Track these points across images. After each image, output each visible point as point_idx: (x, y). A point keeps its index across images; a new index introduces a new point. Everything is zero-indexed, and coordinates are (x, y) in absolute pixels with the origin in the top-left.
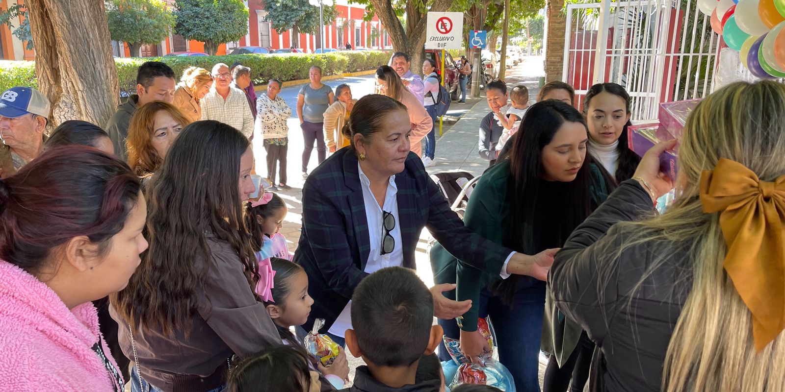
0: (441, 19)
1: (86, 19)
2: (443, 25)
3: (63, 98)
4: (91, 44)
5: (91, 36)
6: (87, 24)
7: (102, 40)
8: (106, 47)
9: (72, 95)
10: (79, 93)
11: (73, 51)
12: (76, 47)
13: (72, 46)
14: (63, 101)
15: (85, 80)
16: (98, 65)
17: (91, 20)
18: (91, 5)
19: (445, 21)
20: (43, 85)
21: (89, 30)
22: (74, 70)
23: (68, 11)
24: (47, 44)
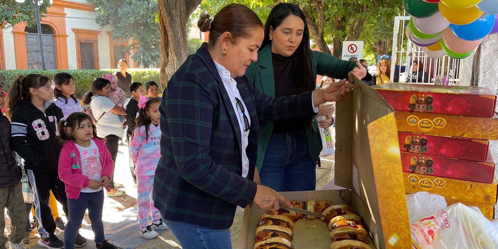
0: (351, 45)
1: (179, 34)
2: (352, 48)
3: (169, 63)
4: (180, 43)
5: (181, 41)
6: (180, 36)
7: (184, 43)
8: (185, 45)
9: (172, 62)
10: (175, 61)
11: (174, 45)
12: (175, 44)
13: (174, 44)
14: (169, 64)
15: (177, 56)
16: (182, 51)
17: (181, 35)
18: (181, 29)
19: (353, 46)
20: (163, 58)
21: (180, 38)
22: (174, 52)
23: (174, 31)
24: (166, 43)
